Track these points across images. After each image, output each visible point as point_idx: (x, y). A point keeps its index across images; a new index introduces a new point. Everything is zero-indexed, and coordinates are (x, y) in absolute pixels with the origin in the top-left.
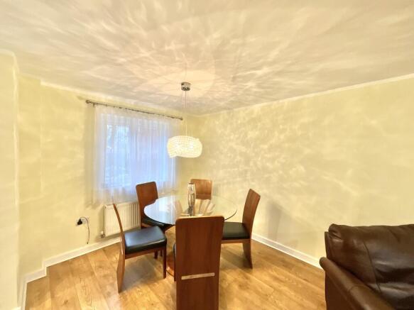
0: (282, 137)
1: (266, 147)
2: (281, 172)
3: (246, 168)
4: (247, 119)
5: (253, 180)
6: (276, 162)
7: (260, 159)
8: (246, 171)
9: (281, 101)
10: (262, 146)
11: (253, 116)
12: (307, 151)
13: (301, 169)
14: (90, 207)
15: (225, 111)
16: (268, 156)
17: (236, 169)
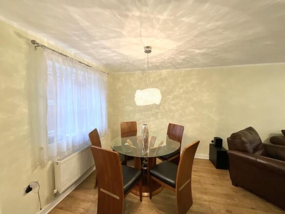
0: (181, 91)
1: (171, 97)
2: (180, 111)
3: (157, 111)
4: (157, 79)
5: (162, 118)
6: (177, 106)
7: (167, 104)
8: (158, 113)
9: (180, 70)
10: (168, 97)
11: (162, 77)
12: (195, 99)
13: (192, 109)
14: (39, 167)
15: (139, 72)
16: (173, 102)
17: (150, 112)
